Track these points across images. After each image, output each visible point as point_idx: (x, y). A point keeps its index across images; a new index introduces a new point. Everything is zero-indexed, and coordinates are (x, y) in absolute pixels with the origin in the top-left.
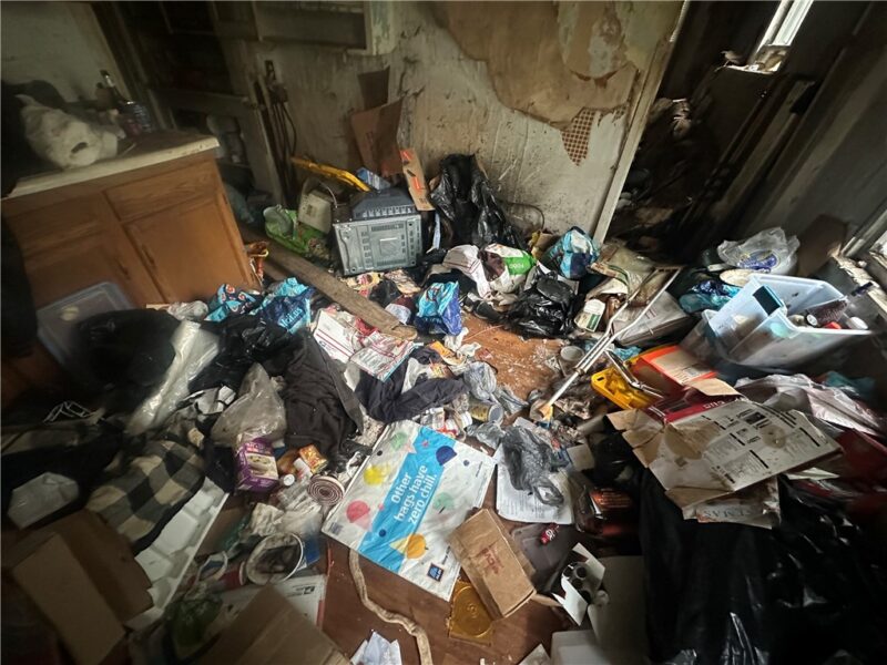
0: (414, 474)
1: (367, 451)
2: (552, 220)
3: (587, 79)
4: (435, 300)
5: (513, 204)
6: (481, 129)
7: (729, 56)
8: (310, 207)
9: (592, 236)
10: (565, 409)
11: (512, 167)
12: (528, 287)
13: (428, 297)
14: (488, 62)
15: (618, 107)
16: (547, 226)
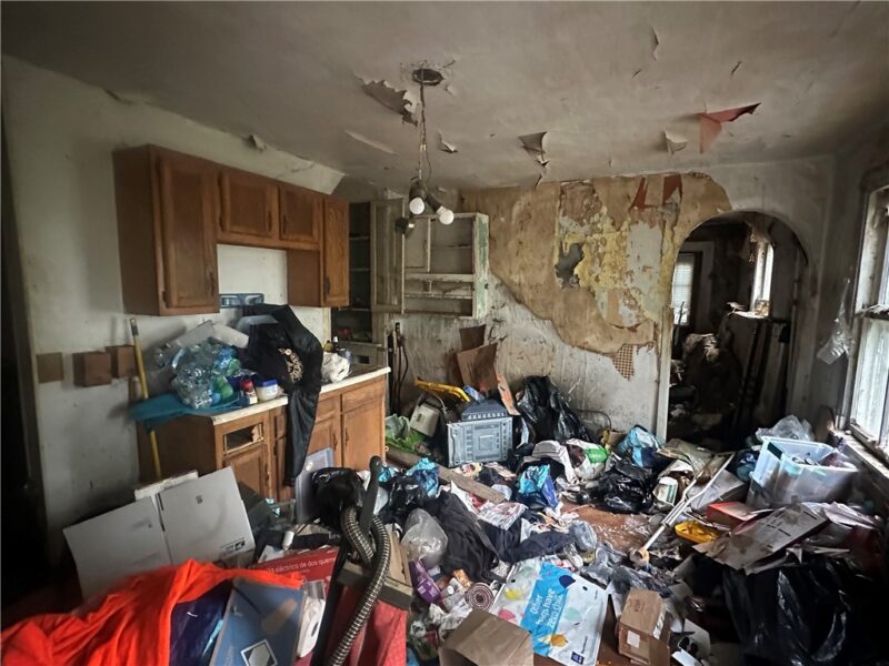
0: (545, 595)
1: (502, 581)
2: (618, 422)
3: (622, 328)
4: (532, 479)
5: (581, 411)
6: (550, 359)
7: (733, 305)
8: (420, 416)
9: (654, 433)
10: (660, 555)
11: (578, 383)
12: (607, 469)
13: (527, 477)
14: (551, 319)
15: (648, 343)
16: (614, 426)
